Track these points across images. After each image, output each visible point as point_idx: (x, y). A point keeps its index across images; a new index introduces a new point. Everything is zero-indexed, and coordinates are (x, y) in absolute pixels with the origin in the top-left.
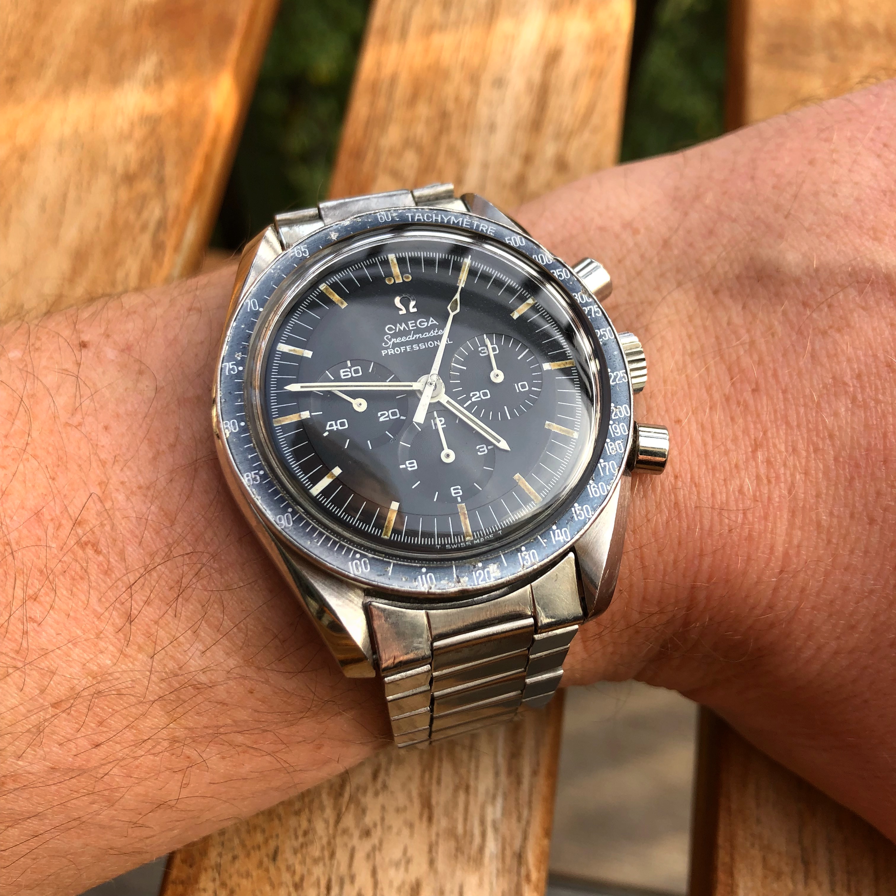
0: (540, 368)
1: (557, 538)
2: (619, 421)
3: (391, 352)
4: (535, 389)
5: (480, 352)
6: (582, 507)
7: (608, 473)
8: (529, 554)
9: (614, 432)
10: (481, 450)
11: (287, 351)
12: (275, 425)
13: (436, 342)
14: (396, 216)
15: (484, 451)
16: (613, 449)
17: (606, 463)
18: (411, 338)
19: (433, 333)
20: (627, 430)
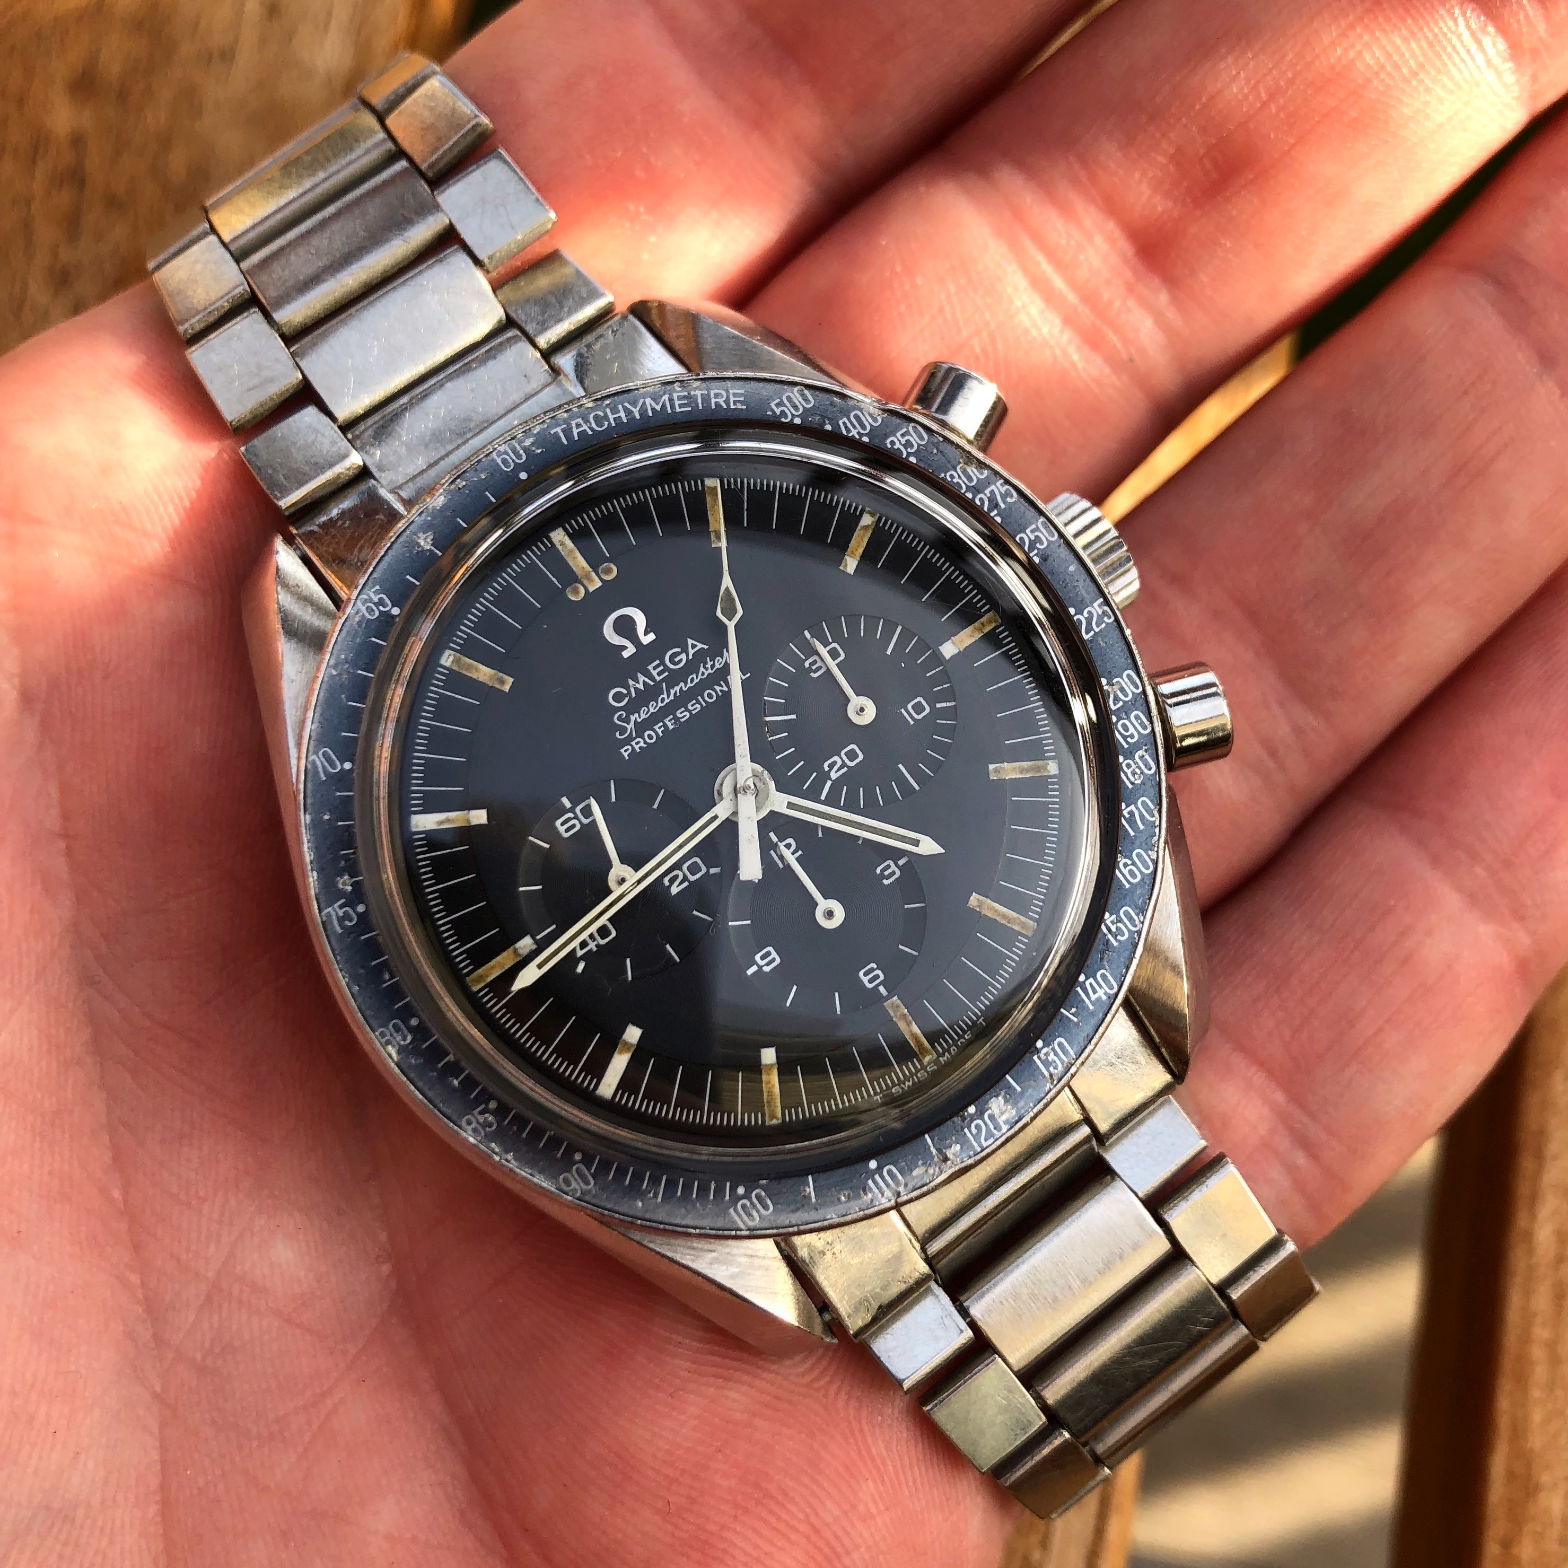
0: (937, 658)
1: (1093, 997)
2: (1126, 710)
3: (639, 744)
4: (944, 705)
5: (810, 670)
6: (1118, 914)
7: (1142, 827)
8: (1053, 1049)
9: (1125, 738)
10: (886, 873)
11: (435, 827)
12: (475, 989)
13: (718, 688)
14: (533, 444)
15: (894, 873)
16: (1134, 773)
17: (1132, 807)
18: (666, 698)
19: (705, 671)
20: (1147, 723)
